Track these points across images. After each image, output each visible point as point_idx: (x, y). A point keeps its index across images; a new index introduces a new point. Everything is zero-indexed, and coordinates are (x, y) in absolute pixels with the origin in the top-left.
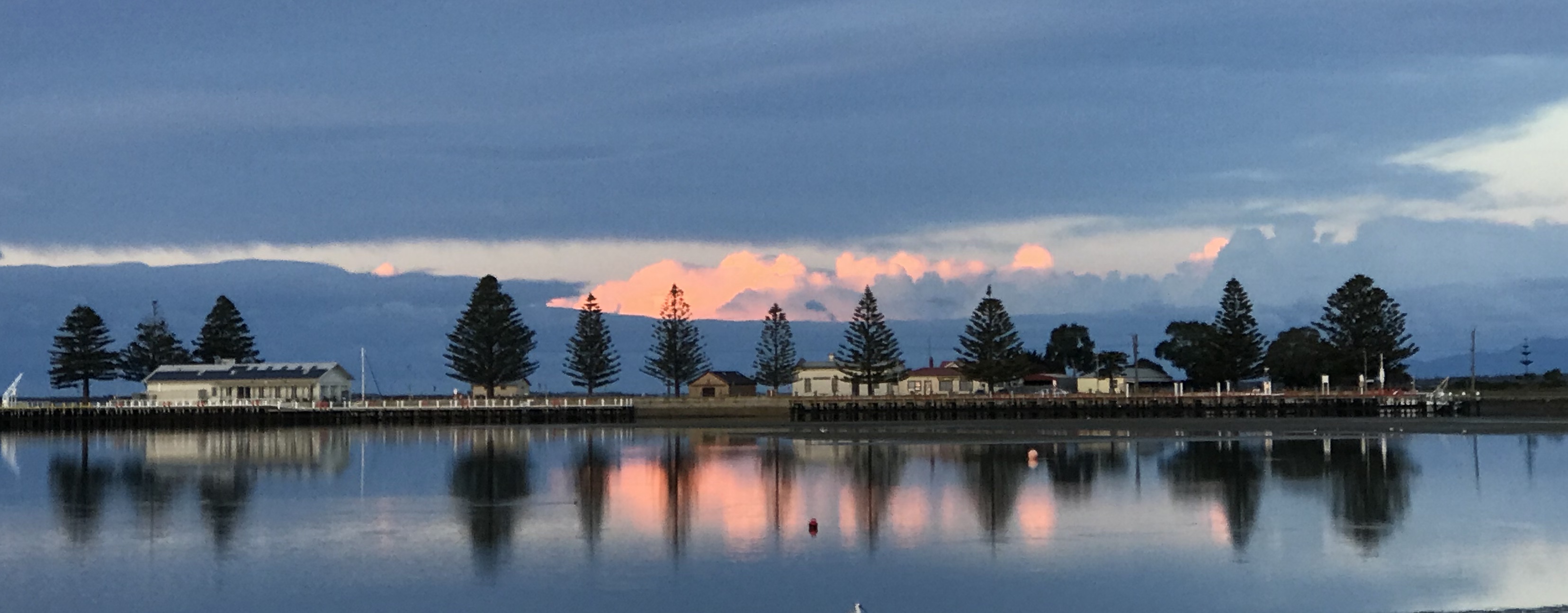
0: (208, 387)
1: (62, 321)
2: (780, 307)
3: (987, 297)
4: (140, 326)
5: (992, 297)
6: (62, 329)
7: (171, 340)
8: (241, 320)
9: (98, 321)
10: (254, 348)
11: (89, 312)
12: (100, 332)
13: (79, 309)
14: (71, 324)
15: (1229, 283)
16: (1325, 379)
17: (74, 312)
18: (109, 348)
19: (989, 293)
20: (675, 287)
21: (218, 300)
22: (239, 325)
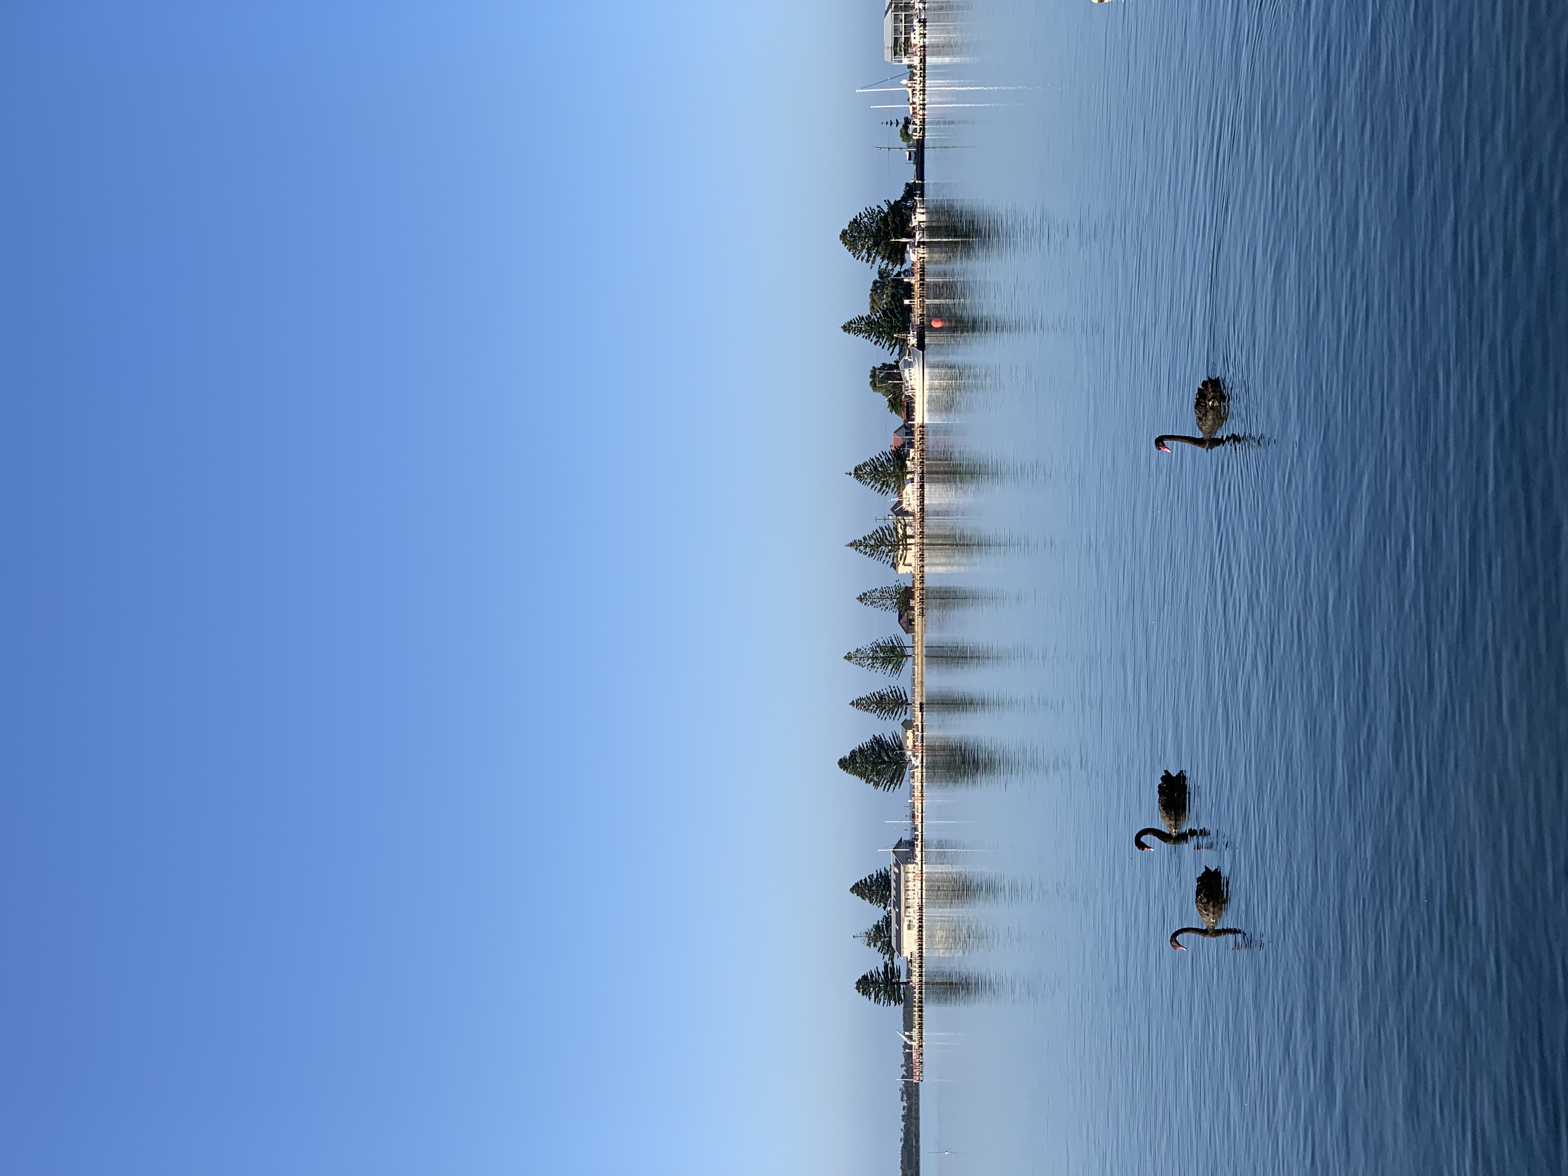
0: (905, 925)
1: (865, 998)
2: (858, 596)
3: (853, 475)
4: (869, 945)
5: (853, 472)
6: (870, 998)
7: (877, 928)
8: (865, 880)
9: (865, 978)
10: (883, 871)
11: (859, 982)
12: (872, 976)
13: (858, 988)
14: (866, 992)
15: (845, 331)
16: (907, 302)
17: (859, 991)
18: (881, 969)
19: (850, 474)
20: (846, 657)
21: (853, 893)
22: (868, 880)
